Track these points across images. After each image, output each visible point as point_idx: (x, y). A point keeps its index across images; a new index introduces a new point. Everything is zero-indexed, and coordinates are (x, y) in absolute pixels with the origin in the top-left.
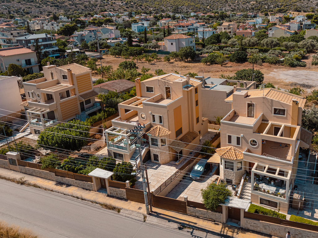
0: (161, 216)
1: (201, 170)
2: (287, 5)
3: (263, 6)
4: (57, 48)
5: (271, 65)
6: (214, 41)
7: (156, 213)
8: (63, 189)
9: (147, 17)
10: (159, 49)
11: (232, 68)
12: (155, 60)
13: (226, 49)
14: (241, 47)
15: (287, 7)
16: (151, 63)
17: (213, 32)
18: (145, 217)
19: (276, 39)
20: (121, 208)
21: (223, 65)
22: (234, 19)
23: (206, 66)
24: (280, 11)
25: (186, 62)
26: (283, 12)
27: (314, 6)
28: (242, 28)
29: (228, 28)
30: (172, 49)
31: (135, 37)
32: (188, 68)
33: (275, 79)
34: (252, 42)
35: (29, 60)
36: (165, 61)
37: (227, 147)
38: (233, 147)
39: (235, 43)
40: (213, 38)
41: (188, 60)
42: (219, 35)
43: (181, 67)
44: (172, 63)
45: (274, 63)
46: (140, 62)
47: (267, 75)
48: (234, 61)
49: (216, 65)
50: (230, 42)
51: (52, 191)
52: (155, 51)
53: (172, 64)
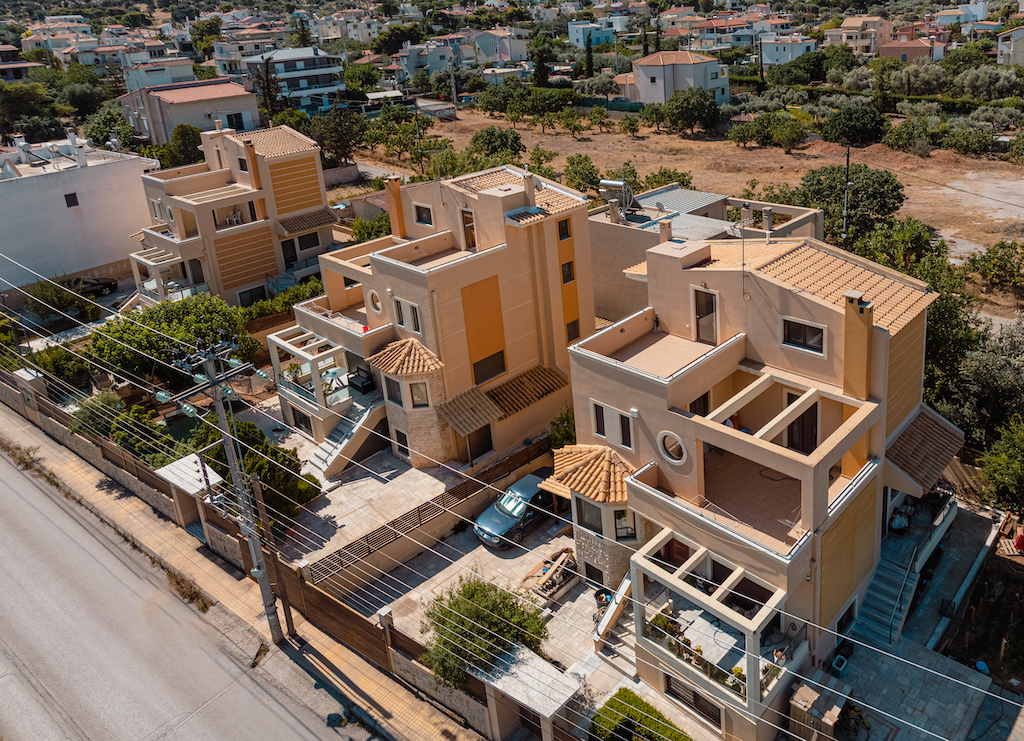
0: (310, 658)
1: (515, 513)
4: (343, 87)
5: (963, 158)
6: (801, 73)
7: (302, 642)
8: (107, 502)
9: (630, 6)
10: (617, 96)
11: (819, 161)
12: (596, 128)
13: (830, 99)
14: (879, 94)
16: (579, 137)
17: (808, 48)
18: (263, 650)
19: (1012, 70)
20: (214, 601)
21: (793, 151)
22: (898, 10)
23: (739, 152)
25: (685, 137)
28: (908, 35)
29: (859, 36)
30: (654, 95)
31: (567, 61)
32: (683, 156)
33: (957, 206)
34: (923, 79)
35: (239, 116)
36: (624, 131)
37: (594, 446)
38: (609, 449)
39: (865, 82)
40: (802, 65)
41: (695, 130)
42: (824, 55)
43: (661, 152)
44: (643, 138)
45: (975, 151)
46: (552, 131)
47: (935, 191)
48: (837, 140)
49: (775, 149)
50: (849, 78)
51: (79, 502)
52: (601, 102)
53: (641, 142)
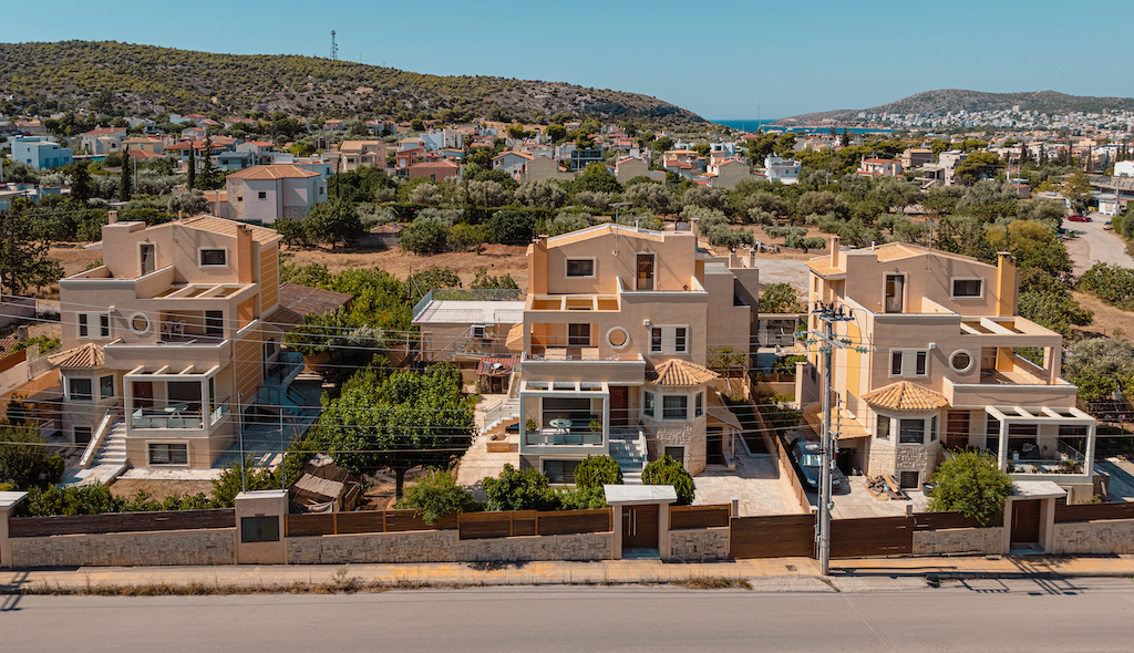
0: (858, 571)
2: (468, 102)
3: (399, 103)
15: (470, 106)
17: (328, 169)
18: (828, 582)
20: (746, 578)
24: (453, 118)
26: (462, 122)
27: (539, 107)
28: (407, 159)
30: (262, 212)
37: (891, 385)
38: (906, 382)
